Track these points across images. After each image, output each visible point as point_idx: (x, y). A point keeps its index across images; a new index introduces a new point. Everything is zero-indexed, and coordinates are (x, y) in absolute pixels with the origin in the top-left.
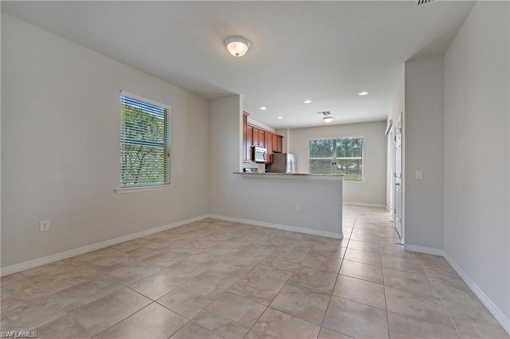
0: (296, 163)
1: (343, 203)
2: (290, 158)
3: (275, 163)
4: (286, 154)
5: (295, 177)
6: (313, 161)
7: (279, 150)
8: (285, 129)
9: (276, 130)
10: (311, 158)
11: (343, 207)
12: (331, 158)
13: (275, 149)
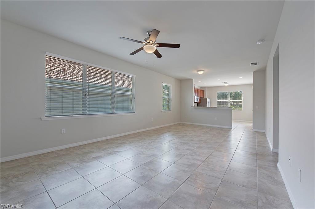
0: (210, 102)
1: (232, 120)
2: (208, 100)
3: (201, 103)
4: (207, 99)
5: (211, 108)
6: (218, 102)
7: (203, 97)
8: (205, 87)
9: (201, 88)
10: (218, 100)
11: (232, 122)
12: (227, 100)
13: (201, 97)
